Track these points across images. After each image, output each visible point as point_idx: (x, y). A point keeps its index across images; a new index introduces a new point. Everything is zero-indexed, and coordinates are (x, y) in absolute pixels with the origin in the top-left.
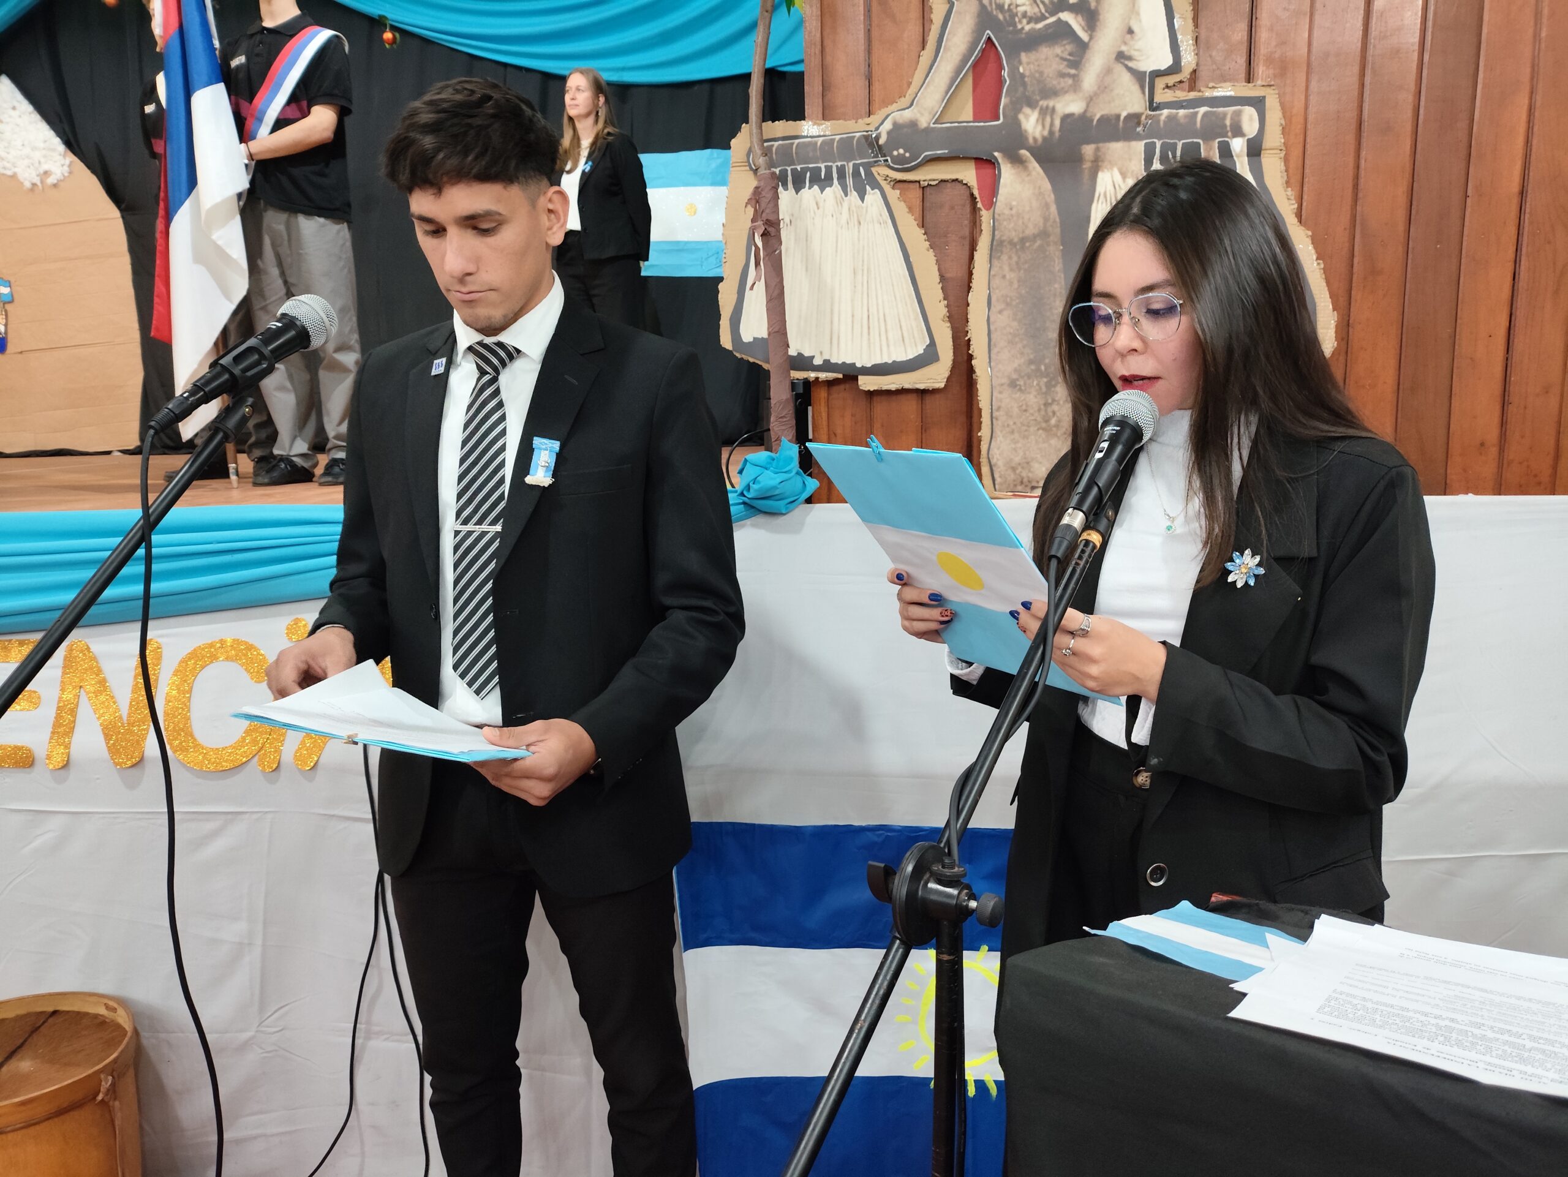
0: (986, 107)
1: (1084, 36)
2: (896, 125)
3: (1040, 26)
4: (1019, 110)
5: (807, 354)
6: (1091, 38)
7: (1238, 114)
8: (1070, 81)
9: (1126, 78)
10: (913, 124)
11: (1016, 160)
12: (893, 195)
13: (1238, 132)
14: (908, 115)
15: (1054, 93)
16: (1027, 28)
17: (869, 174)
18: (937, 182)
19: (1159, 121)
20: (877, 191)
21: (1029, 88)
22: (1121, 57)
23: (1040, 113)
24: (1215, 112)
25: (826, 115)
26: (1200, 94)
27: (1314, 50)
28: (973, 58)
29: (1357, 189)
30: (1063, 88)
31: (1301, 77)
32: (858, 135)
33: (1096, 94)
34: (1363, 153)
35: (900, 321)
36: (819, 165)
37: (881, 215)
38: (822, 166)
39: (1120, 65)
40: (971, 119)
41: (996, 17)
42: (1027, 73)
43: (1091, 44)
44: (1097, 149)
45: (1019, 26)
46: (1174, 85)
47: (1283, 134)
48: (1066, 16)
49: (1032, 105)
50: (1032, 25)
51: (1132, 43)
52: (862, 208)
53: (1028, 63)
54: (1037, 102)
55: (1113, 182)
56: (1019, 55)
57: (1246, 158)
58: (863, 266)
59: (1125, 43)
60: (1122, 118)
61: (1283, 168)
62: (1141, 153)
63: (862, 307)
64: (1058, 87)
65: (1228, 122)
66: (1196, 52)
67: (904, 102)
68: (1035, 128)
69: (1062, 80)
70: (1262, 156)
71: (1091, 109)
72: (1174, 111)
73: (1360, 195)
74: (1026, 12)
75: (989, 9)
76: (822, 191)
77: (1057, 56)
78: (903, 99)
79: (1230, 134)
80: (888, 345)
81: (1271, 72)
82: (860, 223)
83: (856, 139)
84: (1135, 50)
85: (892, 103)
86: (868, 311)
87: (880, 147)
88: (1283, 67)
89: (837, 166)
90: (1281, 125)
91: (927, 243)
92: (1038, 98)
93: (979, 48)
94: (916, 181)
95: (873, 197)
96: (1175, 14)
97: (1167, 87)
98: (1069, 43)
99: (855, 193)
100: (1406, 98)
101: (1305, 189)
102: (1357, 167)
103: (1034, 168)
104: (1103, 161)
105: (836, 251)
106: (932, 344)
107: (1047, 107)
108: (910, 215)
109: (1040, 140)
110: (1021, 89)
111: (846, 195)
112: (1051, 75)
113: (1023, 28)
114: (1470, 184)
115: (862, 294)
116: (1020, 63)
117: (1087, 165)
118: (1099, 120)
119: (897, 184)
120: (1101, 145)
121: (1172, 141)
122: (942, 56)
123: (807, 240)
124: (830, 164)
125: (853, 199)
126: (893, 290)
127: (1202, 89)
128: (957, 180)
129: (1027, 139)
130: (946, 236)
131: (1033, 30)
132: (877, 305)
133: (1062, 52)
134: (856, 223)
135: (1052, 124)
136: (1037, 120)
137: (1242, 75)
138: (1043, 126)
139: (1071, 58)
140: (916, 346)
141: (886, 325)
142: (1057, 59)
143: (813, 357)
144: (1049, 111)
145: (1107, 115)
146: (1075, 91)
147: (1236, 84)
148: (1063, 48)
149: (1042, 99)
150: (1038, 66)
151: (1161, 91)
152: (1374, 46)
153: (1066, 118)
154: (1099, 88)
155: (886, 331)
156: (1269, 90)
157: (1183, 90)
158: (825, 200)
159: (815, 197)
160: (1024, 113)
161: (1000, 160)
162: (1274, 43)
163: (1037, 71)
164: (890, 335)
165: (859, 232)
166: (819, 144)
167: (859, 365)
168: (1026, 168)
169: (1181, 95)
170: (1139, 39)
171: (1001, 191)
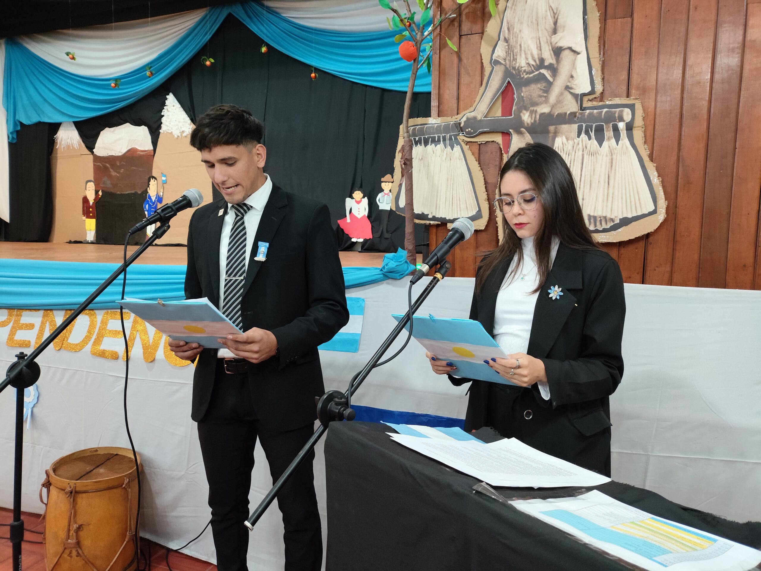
0: (507, 111)
1: (551, 79)
2: (468, 118)
3: (531, 75)
4: (521, 112)
5: (426, 213)
6: (554, 80)
7: (622, 111)
8: (544, 99)
9: (569, 97)
10: (475, 118)
11: (519, 133)
12: (466, 148)
13: (621, 119)
14: (473, 114)
15: (536, 104)
16: (526, 77)
17: (456, 139)
18: (485, 142)
19: (585, 115)
20: (459, 146)
21: (525, 102)
22: (567, 88)
23: (530, 113)
24: (611, 111)
25: (440, 114)
26: (604, 103)
27: (659, 83)
28: (501, 90)
29: (680, 145)
30: (540, 102)
31: (653, 95)
32: (452, 123)
33: (555, 104)
34: (683, 129)
35: (466, 201)
36: (435, 136)
37: (460, 156)
38: (436, 136)
39: (567, 91)
40: (501, 116)
41: (512, 72)
42: (525, 96)
43: (554, 83)
44: (556, 128)
45: (522, 76)
46: (592, 99)
47: (643, 120)
48: (543, 71)
49: (526, 109)
50: (528, 75)
51: (572, 81)
52: (452, 153)
53: (525, 92)
54: (529, 108)
55: (562, 142)
56: (521, 88)
57: (625, 131)
58: (451, 177)
59: (569, 82)
60: (568, 114)
61: (643, 135)
62: (576, 129)
63: (450, 194)
64: (538, 102)
65: (617, 115)
66: (603, 85)
67: (472, 109)
68: (528, 119)
69: (540, 98)
70: (633, 130)
71: (553, 111)
72: (592, 111)
73: (682, 147)
74: (525, 70)
75: (509, 69)
76: (436, 146)
77: (539, 88)
78: (471, 108)
79: (617, 120)
80: (460, 211)
81: (638, 92)
82: (451, 159)
83: (451, 125)
84: (574, 85)
85: (467, 110)
86: (453, 196)
87: (461, 128)
88: (644, 91)
89: (442, 136)
90: (642, 116)
91: (480, 168)
92: (529, 106)
93: (504, 86)
94: (476, 142)
95: (457, 148)
96: (593, 68)
97: (589, 100)
98: (544, 83)
99: (449, 147)
100: (705, 103)
101: (655, 145)
102: (680, 135)
103: (527, 136)
104: (558, 133)
105: (440, 171)
106: (480, 210)
107: (533, 110)
108: (472, 156)
109: (530, 124)
110: (522, 103)
111: (446, 148)
112: (535, 97)
113: (524, 77)
114: (737, 143)
115: (450, 188)
116: (522, 92)
117: (551, 135)
118: (556, 115)
119: (468, 143)
120: (558, 126)
121: (590, 124)
122: (488, 90)
123: (428, 166)
124: (439, 135)
125: (448, 149)
126: (464, 187)
127: (605, 101)
128: (494, 141)
129: (524, 123)
130: (488, 165)
131: (528, 77)
132: (457, 193)
133: (541, 86)
134: (449, 159)
135: (535, 117)
136: (529, 116)
137: (625, 95)
138: (532, 118)
139: (545, 89)
140: (472, 211)
141: (460, 202)
142: (539, 90)
143: (428, 214)
144: (534, 112)
145: (560, 113)
146: (546, 103)
147: (621, 98)
148: (541, 85)
149: (531, 107)
150: (530, 93)
151: (586, 102)
152: (688, 81)
153: (542, 115)
154: (557, 101)
155: (460, 204)
156: (637, 101)
157: (597, 101)
158: (436, 150)
159: (433, 148)
160: (523, 113)
161: (512, 133)
162: (639, 80)
163: (529, 95)
164: (462, 206)
165: (450, 163)
166: (435, 127)
167: (447, 218)
168: (524, 136)
169: (595, 104)
170: (576, 80)
171: (512, 146)
